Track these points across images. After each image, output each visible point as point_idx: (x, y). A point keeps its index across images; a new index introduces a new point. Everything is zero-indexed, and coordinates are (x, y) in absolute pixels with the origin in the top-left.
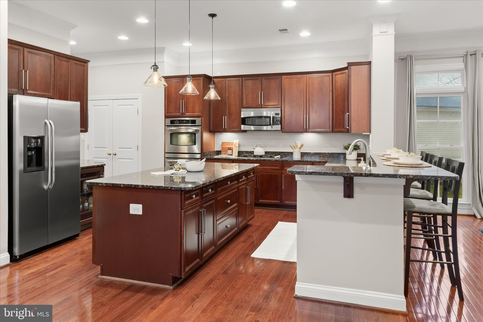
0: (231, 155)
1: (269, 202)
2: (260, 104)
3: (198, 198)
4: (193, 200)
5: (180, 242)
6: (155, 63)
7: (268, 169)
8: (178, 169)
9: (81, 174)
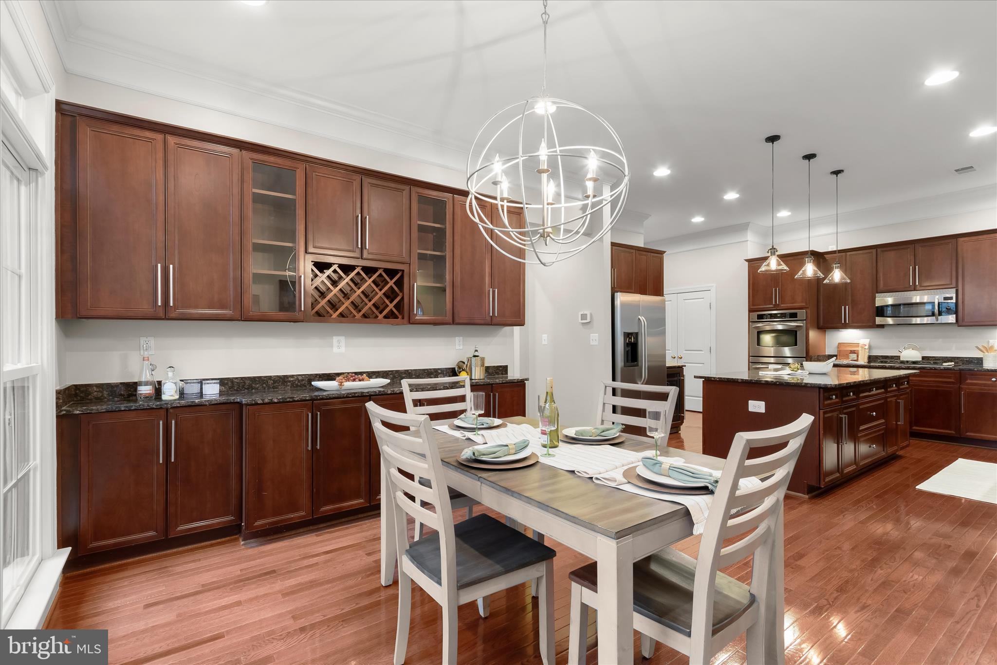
0: (855, 360)
1: (933, 431)
2: (911, 284)
3: (837, 400)
4: (832, 401)
5: (818, 446)
6: (773, 246)
7: (931, 381)
8: (795, 370)
9: (667, 374)
